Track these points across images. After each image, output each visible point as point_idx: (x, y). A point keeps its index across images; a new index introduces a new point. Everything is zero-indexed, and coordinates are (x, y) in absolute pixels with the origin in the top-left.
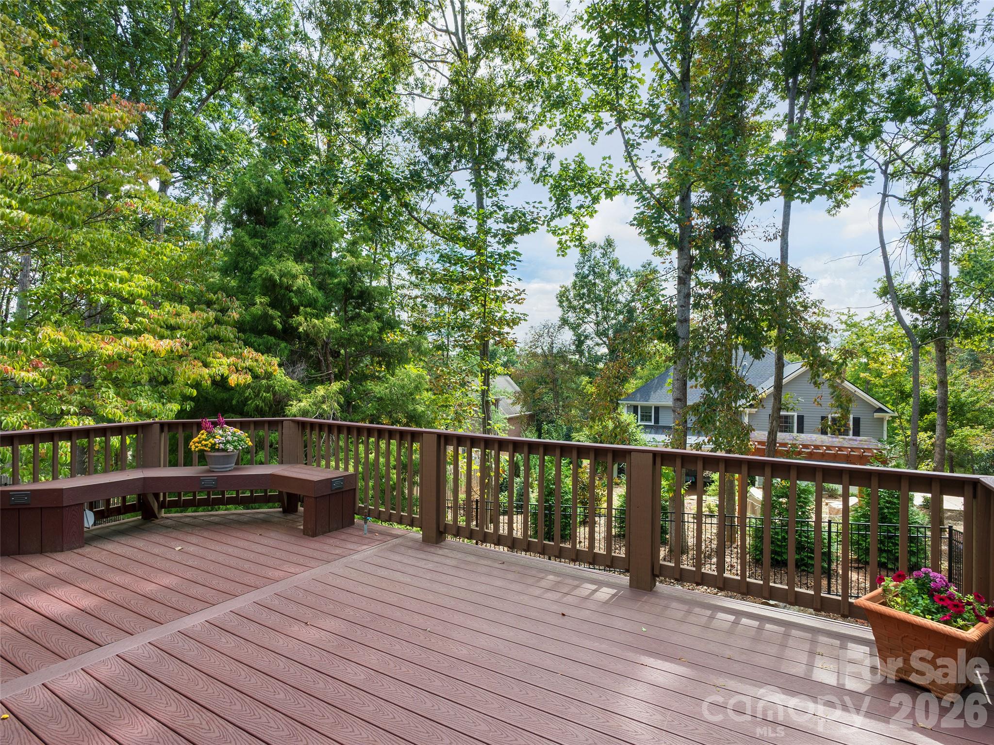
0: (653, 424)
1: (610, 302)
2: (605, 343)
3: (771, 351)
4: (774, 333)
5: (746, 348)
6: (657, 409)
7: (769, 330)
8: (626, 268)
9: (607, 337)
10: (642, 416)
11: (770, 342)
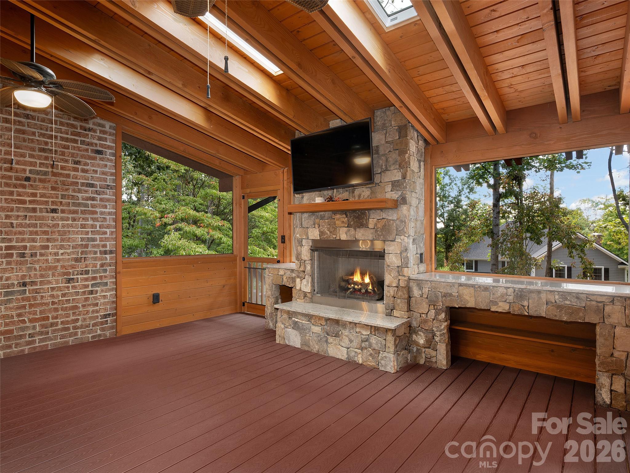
0: (474, 271)
1: (444, 196)
2: (442, 221)
3: (545, 240)
4: (546, 231)
5: (531, 239)
6: (476, 262)
7: (543, 229)
8: (455, 176)
9: (443, 218)
10: (467, 266)
11: (544, 235)
